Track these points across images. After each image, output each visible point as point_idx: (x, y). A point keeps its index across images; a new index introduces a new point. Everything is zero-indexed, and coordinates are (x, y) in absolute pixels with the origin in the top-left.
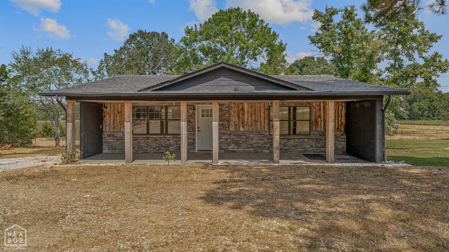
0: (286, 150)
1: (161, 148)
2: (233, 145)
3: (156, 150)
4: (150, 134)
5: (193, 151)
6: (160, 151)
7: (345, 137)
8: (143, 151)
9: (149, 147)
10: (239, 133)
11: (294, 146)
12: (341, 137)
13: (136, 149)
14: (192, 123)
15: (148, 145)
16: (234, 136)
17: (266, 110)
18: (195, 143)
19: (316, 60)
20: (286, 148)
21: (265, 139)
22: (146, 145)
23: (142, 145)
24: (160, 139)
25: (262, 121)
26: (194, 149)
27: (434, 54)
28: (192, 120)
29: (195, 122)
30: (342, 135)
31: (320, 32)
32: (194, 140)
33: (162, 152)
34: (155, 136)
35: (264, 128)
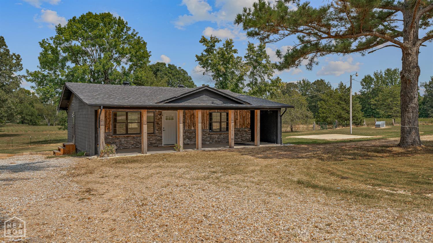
0: (219, 141)
1: (138, 144)
2: (187, 140)
3: (134, 146)
4: (129, 134)
5: (160, 145)
6: (137, 147)
7: (250, 131)
8: (124, 147)
9: (128, 144)
10: (191, 131)
11: (223, 139)
12: (249, 132)
13: (118, 146)
14: (160, 125)
15: (127, 142)
16: (188, 133)
17: (208, 115)
18: (162, 139)
19: (167, 66)
20: (219, 140)
21: (207, 135)
22: (126, 142)
23: (123, 142)
24: (137, 137)
25: (205, 122)
26: (162, 144)
27: (277, 78)
28: (160, 122)
29: (162, 124)
30: (249, 131)
31: (205, 53)
32: (161, 137)
33: (138, 148)
34: (132, 135)
35: (207, 127)
